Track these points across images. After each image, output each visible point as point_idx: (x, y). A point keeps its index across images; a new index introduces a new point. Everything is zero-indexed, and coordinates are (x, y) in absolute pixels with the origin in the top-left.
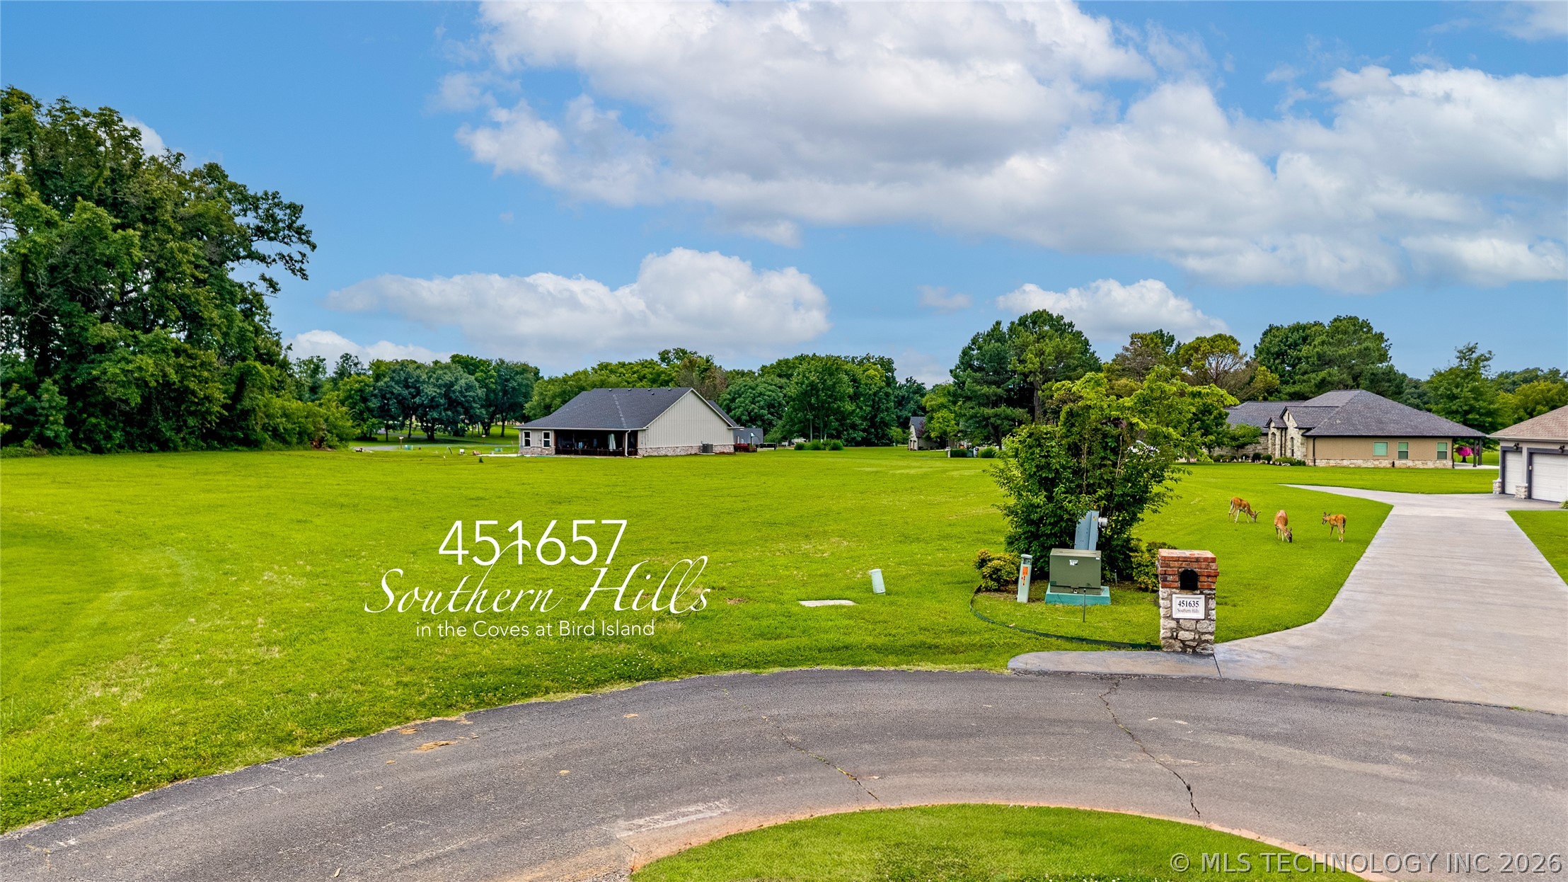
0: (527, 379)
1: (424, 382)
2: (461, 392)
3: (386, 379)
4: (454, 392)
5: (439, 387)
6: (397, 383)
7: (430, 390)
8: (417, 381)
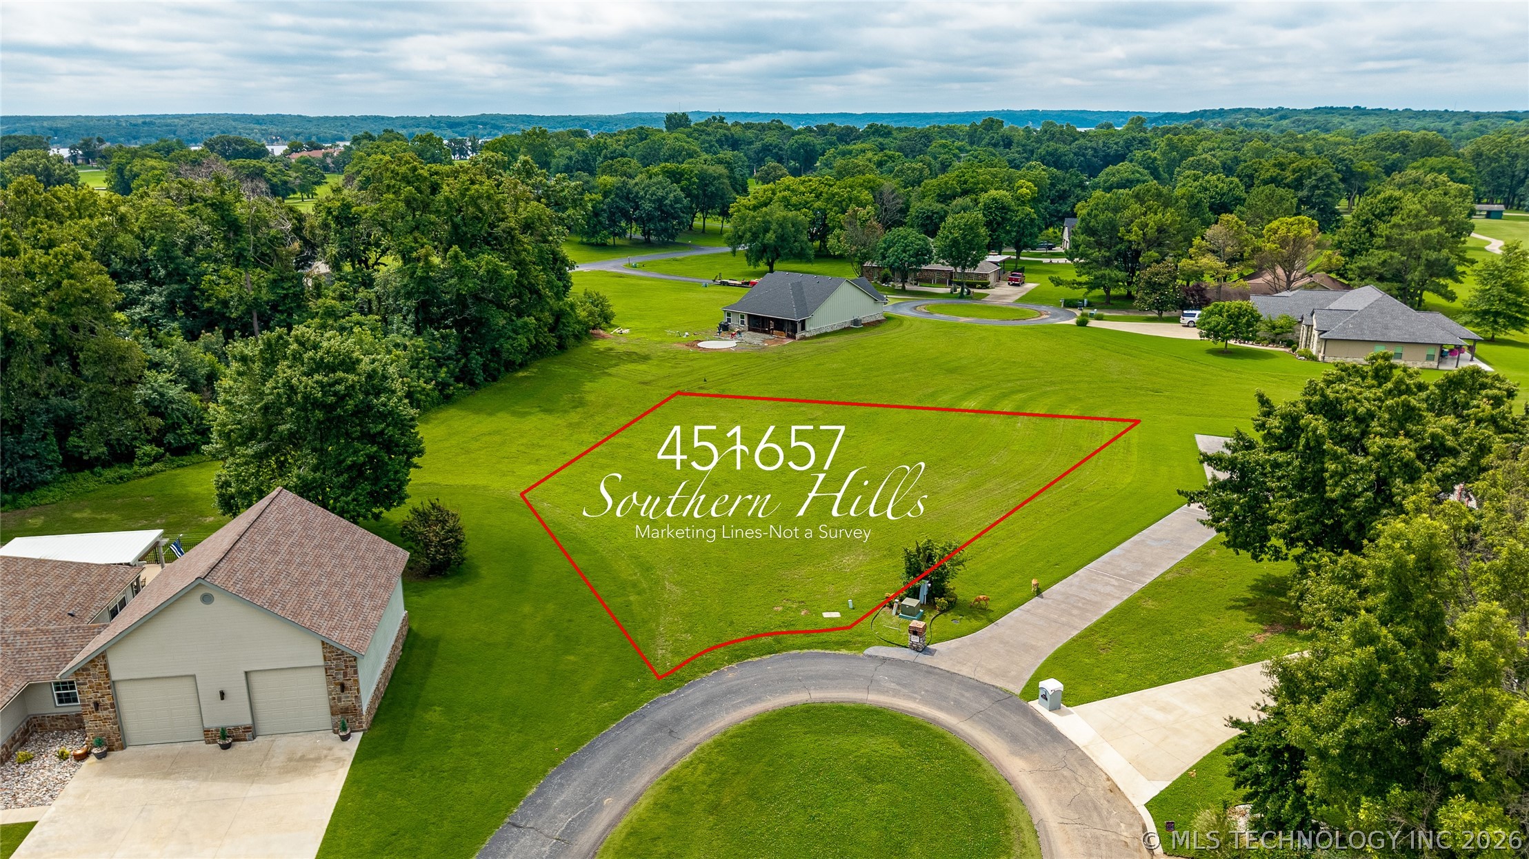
0: (723, 183)
1: (642, 198)
2: (671, 206)
3: (612, 196)
4: (665, 205)
5: (654, 202)
6: (621, 198)
7: (647, 206)
8: (636, 196)
